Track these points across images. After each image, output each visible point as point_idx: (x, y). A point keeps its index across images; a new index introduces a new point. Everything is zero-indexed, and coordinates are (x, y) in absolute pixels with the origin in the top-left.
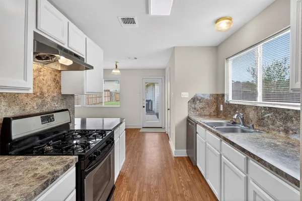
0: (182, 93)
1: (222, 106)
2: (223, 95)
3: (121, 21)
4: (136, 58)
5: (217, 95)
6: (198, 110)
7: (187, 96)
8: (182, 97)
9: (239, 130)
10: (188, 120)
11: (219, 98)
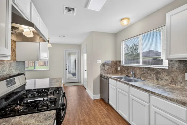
0: (97, 60)
1: (119, 67)
2: (120, 61)
3: (65, 9)
4: (64, 36)
5: (116, 61)
6: (106, 70)
7: (100, 62)
8: (97, 62)
9: (133, 80)
10: (101, 76)
11: (117, 63)
